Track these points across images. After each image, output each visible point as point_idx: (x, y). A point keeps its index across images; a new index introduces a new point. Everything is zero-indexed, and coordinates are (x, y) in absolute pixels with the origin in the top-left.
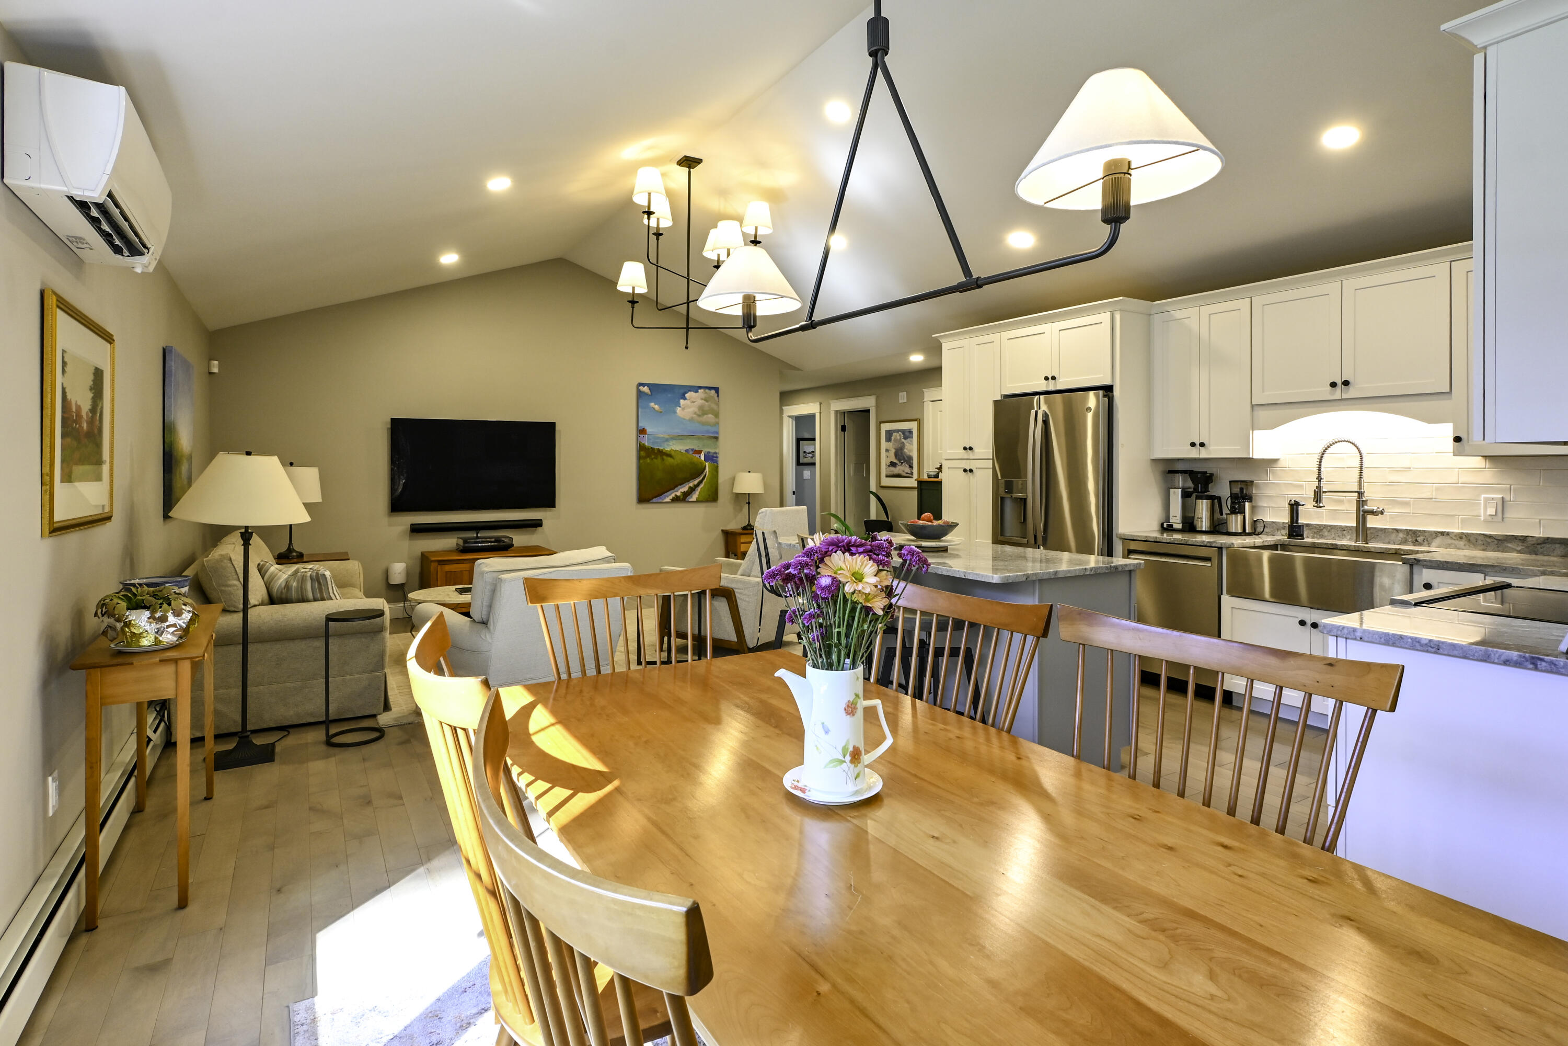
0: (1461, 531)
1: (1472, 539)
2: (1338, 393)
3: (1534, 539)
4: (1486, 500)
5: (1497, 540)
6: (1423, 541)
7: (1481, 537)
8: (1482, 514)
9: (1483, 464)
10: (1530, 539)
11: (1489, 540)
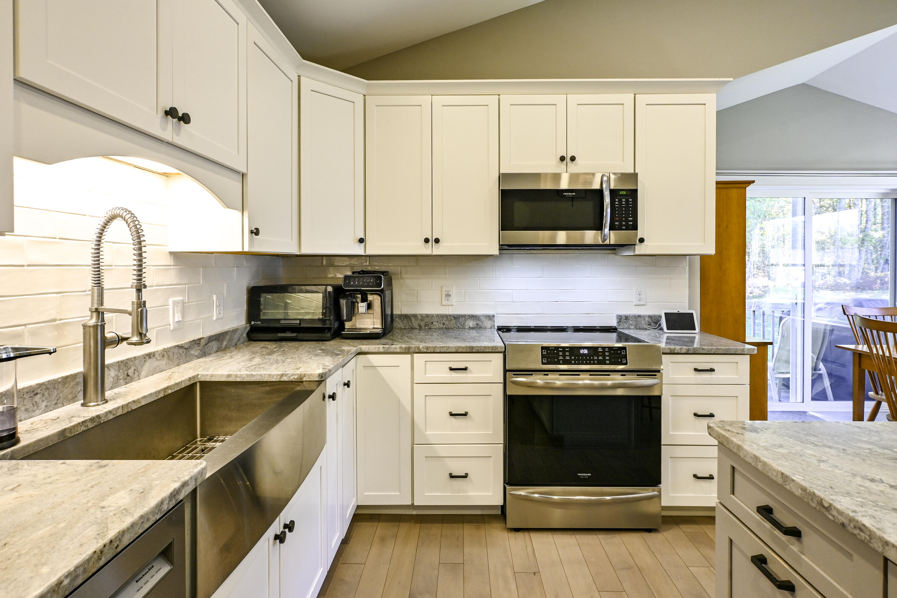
0: (162, 348)
1: (171, 354)
4: (175, 303)
5: (186, 349)
6: (134, 373)
7: (176, 350)
8: (171, 322)
9: (170, 261)
10: (202, 341)
11: (181, 351)
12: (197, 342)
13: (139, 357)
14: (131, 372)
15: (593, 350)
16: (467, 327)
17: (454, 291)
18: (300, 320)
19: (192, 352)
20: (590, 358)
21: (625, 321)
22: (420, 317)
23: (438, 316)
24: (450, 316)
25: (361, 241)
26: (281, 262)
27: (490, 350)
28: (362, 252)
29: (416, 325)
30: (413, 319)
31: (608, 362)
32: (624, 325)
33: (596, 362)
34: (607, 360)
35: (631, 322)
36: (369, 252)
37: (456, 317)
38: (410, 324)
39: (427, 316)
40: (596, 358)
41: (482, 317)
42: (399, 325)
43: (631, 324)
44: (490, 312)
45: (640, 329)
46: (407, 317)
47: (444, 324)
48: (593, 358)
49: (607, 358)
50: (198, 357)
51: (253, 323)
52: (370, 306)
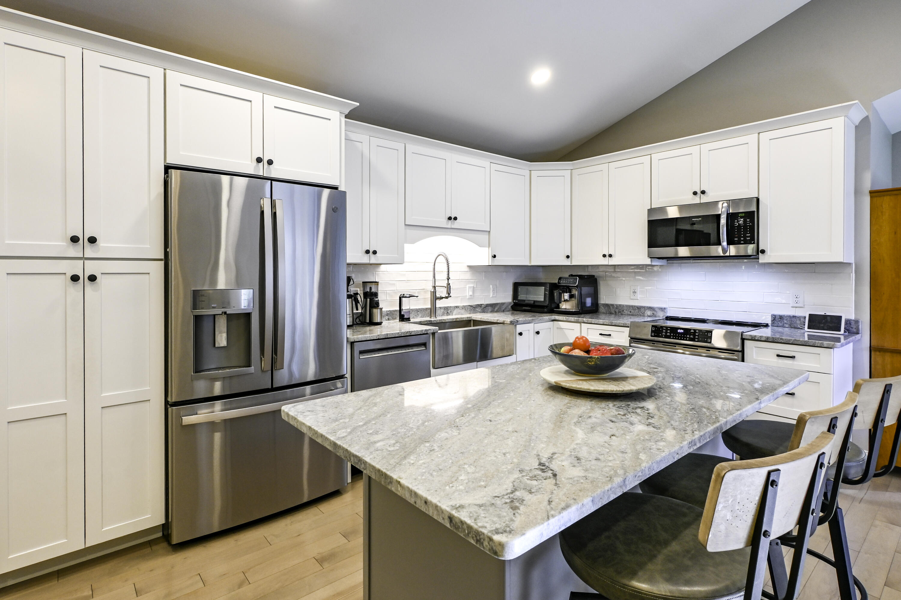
0: (462, 305)
1: (466, 308)
2: (450, 224)
3: (484, 305)
4: (469, 287)
7: (469, 307)
8: (468, 295)
9: (467, 269)
10: (482, 305)
11: (471, 308)
12: (480, 306)
13: (452, 307)
14: (449, 312)
15: (687, 331)
16: (646, 315)
17: (638, 290)
18: (534, 301)
19: (477, 309)
20: (684, 336)
21: (780, 320)
22: (615, 306)
23: (627, 306)
24: (635, 306)
25: (568, 257)
26: (541, 269)
27: (622, 325)
28: (569, 264)
29: (613, 312)
30: (611, 307)
31: (696, 340)
32: (778, 323)
33: (688, 339)
34: (697, 338)
35: (785, 322)
36: (573, 264)
37: (639, 308)
38: (609, 310)
39: (620, 305)
40: (688, 336)
41: (657, 309)
42: (603, 311)
43: (785, 323)
44: (663, 306)
45: (795, 328)
46: (607, 306)
47: (630, 312)
48: (686, 336)
49: (697, 337)
50: (480, 312)
51: (514, 301)
52: (571, 296)
